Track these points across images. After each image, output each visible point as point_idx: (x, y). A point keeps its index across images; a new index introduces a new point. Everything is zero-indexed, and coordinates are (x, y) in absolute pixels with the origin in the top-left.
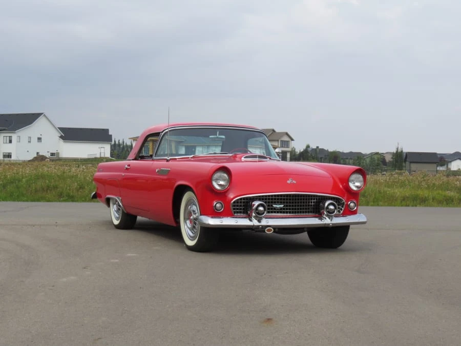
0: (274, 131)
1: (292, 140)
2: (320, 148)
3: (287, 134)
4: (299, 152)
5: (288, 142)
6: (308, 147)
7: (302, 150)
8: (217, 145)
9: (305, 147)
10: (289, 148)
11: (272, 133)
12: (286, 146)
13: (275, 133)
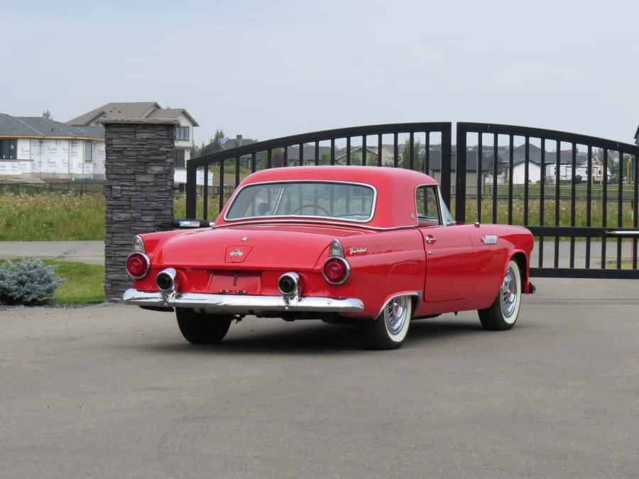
0: (157, 106)
1: (195, 124)
2: (244, 138)
3: (184, 113)
4: (200, 147)
5: (185, 128)
6: (219, 136)
7: (207, 143)
8: (60, 139)
9: (213, 137)
10: (188, 140)
11: (154, 110)
12: (182, 138)
13: (159, 110)
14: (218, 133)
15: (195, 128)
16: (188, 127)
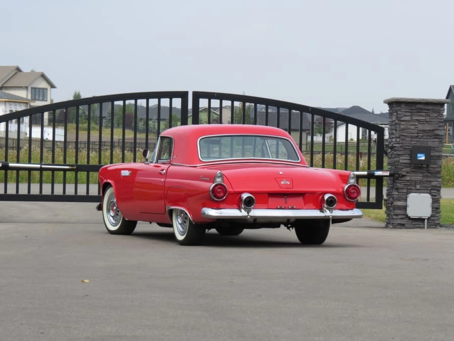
0: (18, 70)
1: (52, 86)
3: (43, 76)
5: (44, 90)
10: (47, 101)
11: (16, 73)
12: (41, 98)
13: (19, 73)
14: (76, 93)
15: (52, 89)
16: (47, 89)
